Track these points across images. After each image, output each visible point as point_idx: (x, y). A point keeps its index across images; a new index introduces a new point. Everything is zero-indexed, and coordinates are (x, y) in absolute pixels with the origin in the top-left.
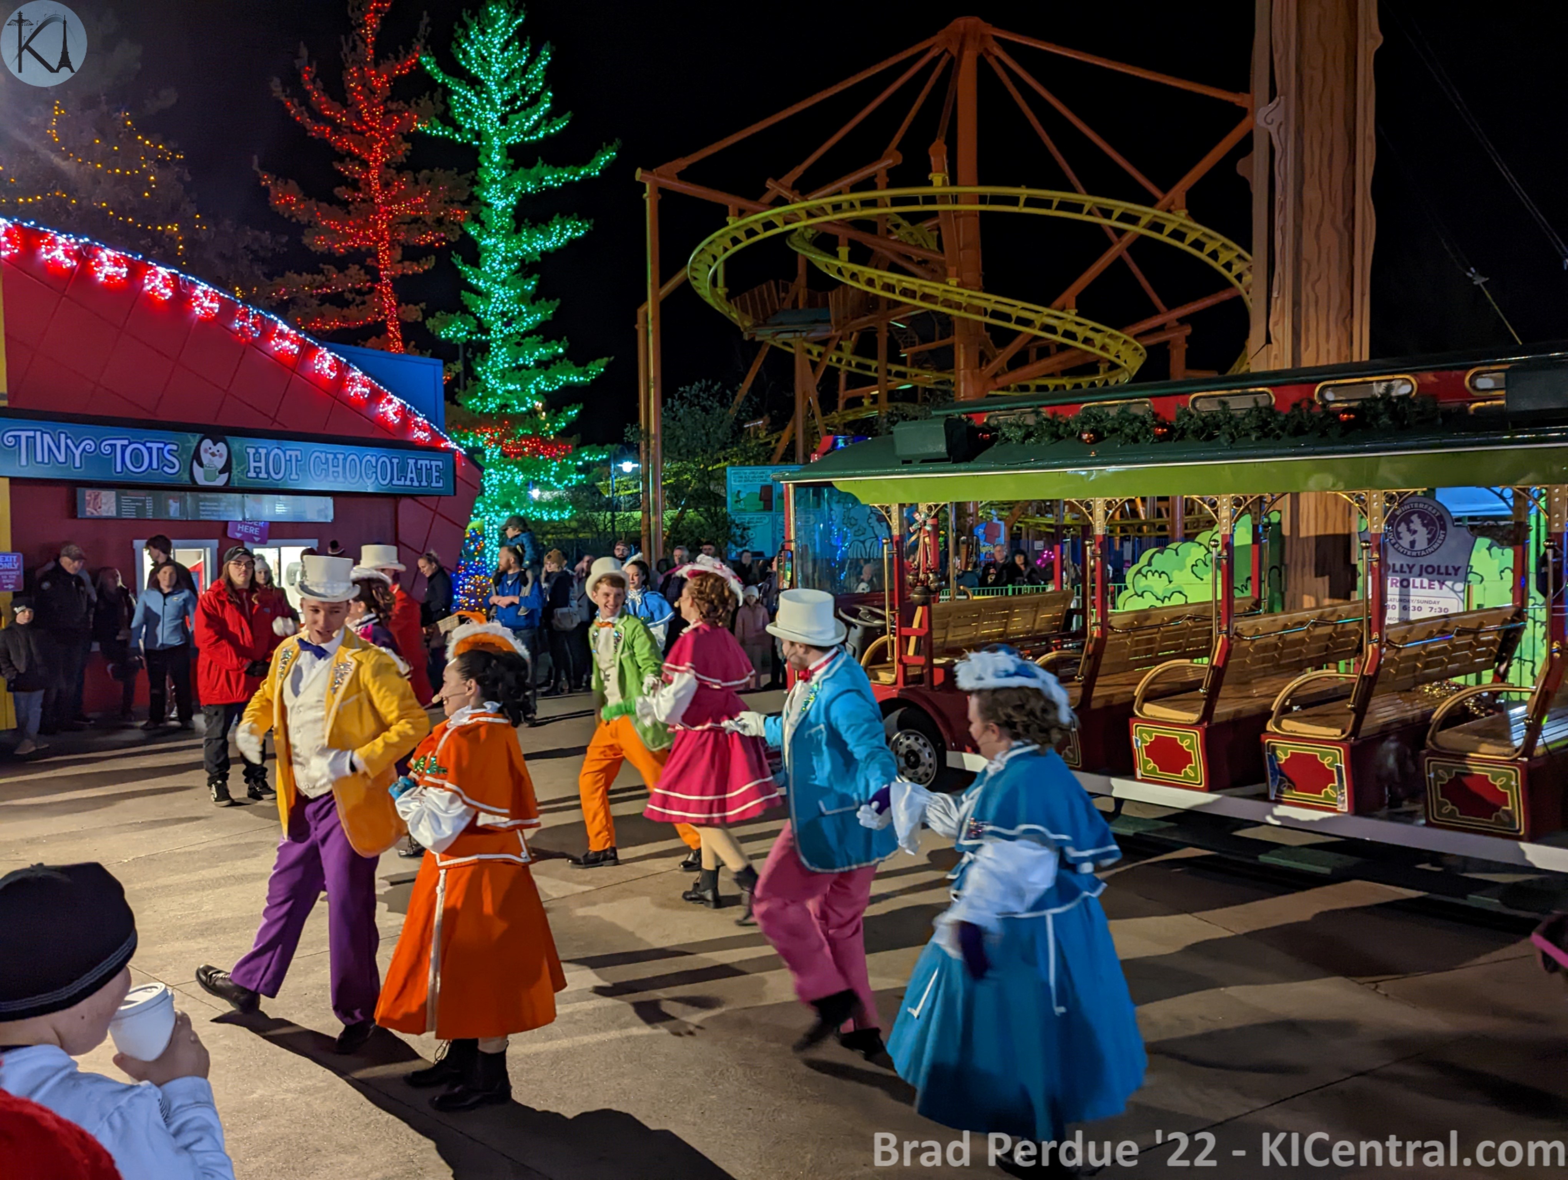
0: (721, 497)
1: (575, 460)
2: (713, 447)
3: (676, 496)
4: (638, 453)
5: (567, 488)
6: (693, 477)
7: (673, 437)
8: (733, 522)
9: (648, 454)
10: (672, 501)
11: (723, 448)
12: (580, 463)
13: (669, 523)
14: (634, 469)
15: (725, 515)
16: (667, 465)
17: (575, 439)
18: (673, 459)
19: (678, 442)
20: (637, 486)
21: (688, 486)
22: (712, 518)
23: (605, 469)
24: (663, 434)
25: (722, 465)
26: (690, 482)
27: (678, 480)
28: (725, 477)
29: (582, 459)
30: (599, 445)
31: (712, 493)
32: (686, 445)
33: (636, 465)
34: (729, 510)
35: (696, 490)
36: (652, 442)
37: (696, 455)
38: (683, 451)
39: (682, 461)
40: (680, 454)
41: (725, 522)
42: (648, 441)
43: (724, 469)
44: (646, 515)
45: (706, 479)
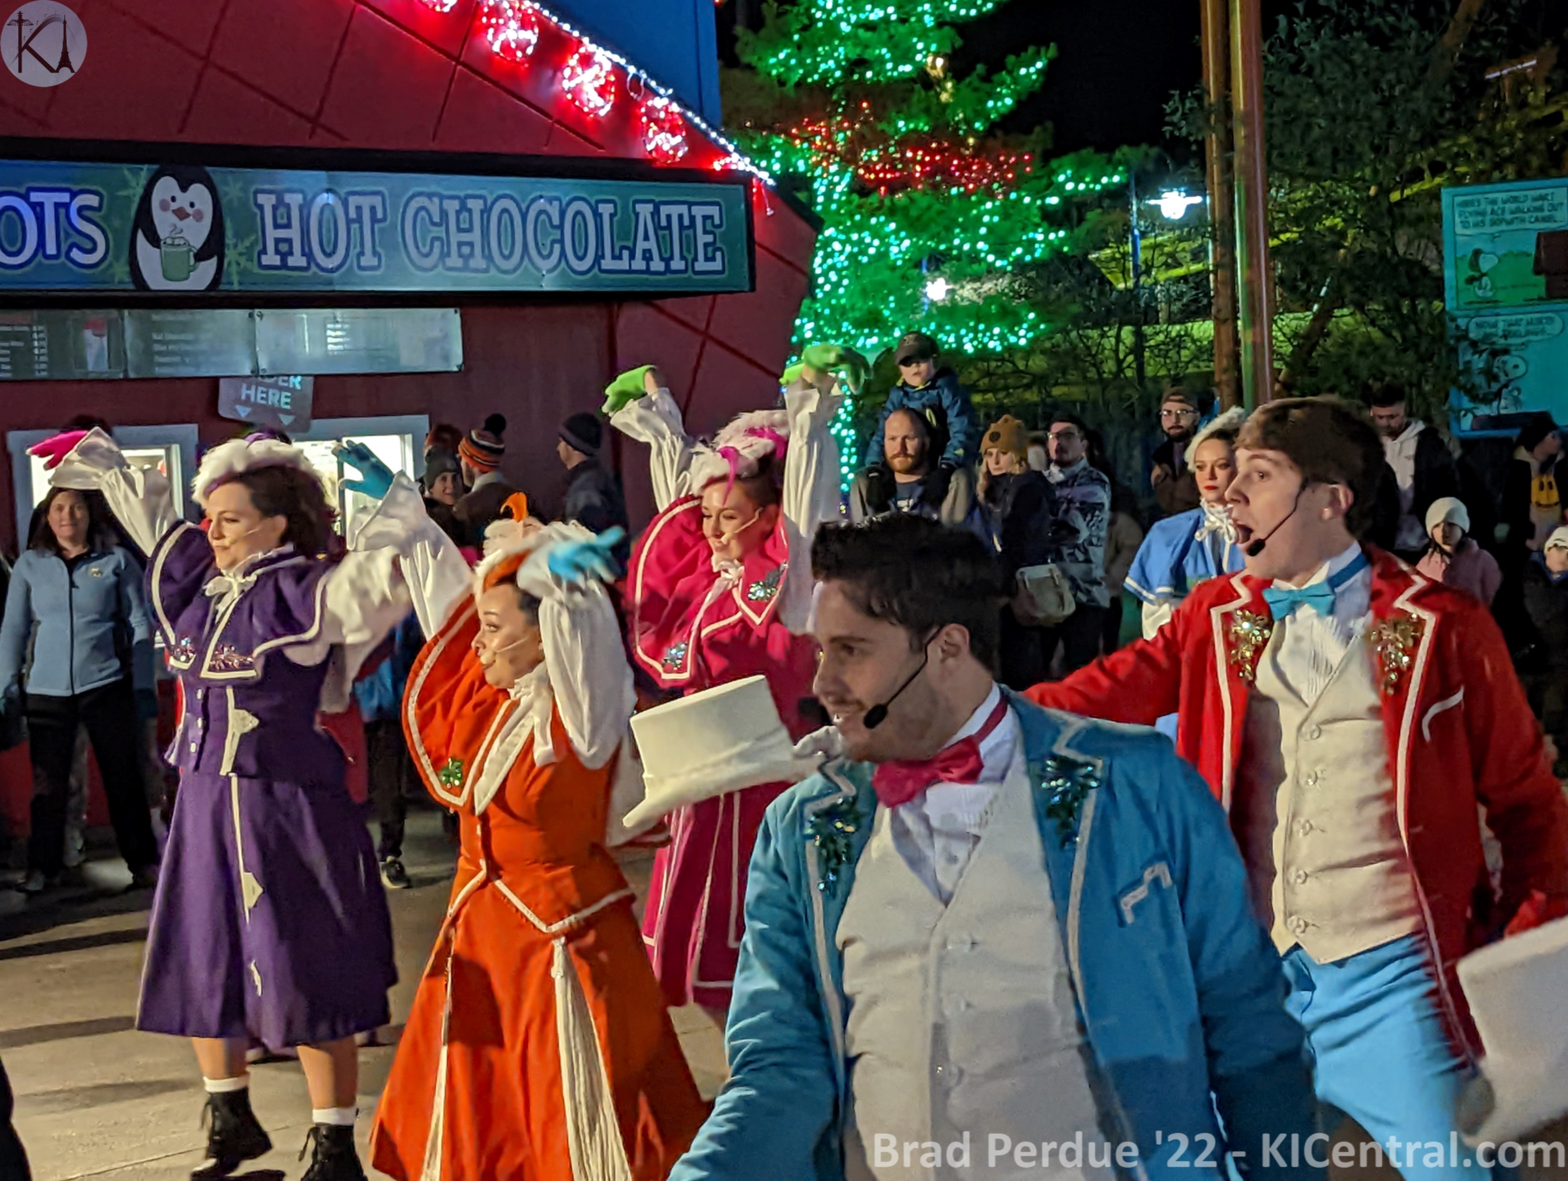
0: (1425, 271)
1: (1040, 194)
2: (1402, 137)
3: (1306, 274)
4: (1203, 165)
5: (1020, 267)
6: (1349, 220)
7: (1291, 117)
8: (1464, 336)
9: (1228, 167)
10: (1293, 289)
11: (1429, 139)
12: (1053, 200)
13: (1287, 349)
14: (1190, 207)
15: (1440, 319)
16: (1279, 195)
17: (1041, 137)
18: (1292, 177)
19: (1309, 127)
20: (1198, 255)
21: (1338, 246)
22: (1402, 327)
23: (1116, 215)
24: (1268, 115)
25: (1426, 185)
26: (1343, 234)
27: (1309, 230)
28: (1438, 217)
29: (1059, 189)
30: (1098, 150)
31: (1404, 261)
32: (1329, 137)
33: (1198, 200)
34: (1450, 304)
35: (1359, 256)
36: (1240, 134)
37: (1354, 159)
38: (1323, 152)
39: (1317, 179)
40: (1311, 163)
41: (1441, 338)
42: (1229, 133)
43: (1435, 195)
44: (1226, 329)
45: (1387, 222)
